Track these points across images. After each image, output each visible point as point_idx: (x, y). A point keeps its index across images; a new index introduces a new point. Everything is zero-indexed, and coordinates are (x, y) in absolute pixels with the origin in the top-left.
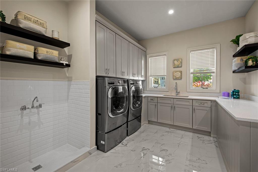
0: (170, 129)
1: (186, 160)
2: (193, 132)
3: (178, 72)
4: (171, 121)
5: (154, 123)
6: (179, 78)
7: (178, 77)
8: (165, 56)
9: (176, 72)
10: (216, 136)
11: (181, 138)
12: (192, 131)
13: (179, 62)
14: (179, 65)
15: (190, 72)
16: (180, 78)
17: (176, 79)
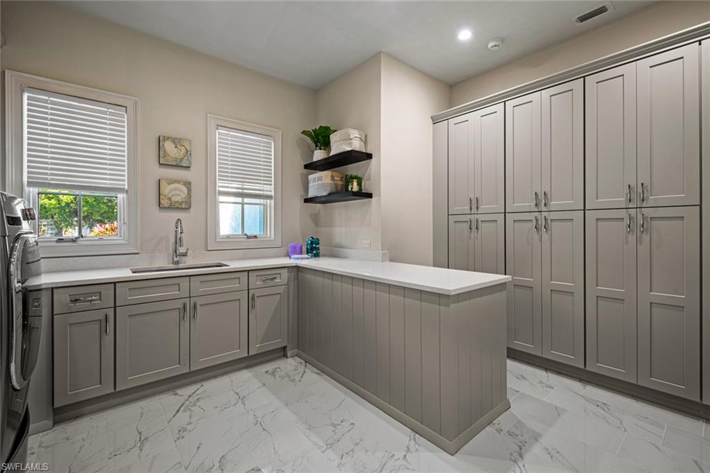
0: (176, 394)
1: (323, 452)
2: (247, 367)
3: (179, 182)
4: (179, 364)
5: (87, 409)
6: (181, 204)
7: (178, 202)
8: (121, 112)
9: (171, 182)
10: (296, 350)
11: (240, 401)
12: (244, 364)
13: (184, 150)
14: (181, 160)
15: (215, 188)
16: (186, 206)
17: (173, 207)
